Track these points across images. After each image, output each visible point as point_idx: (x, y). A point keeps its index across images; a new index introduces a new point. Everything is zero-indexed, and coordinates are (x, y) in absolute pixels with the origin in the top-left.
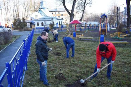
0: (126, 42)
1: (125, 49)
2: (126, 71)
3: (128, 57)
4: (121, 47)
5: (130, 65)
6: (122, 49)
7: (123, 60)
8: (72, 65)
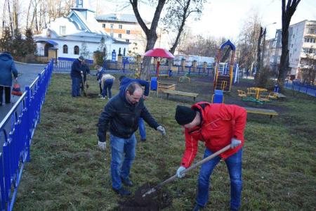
1: (269, 127)
2: (264, 179)
3: (271, 146)
5: (274, 164)
6: (262, 127)
7: (260, 153)
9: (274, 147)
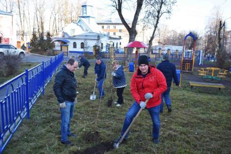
0: (221, 86)
1: (215, 97)
2: (198, 134)
3: (213, 111)
4: (209, 94)
5: (210, 124)
6: (210, 97)
7: (201, 116)
8: (108, 117)
9: (215, 112)
